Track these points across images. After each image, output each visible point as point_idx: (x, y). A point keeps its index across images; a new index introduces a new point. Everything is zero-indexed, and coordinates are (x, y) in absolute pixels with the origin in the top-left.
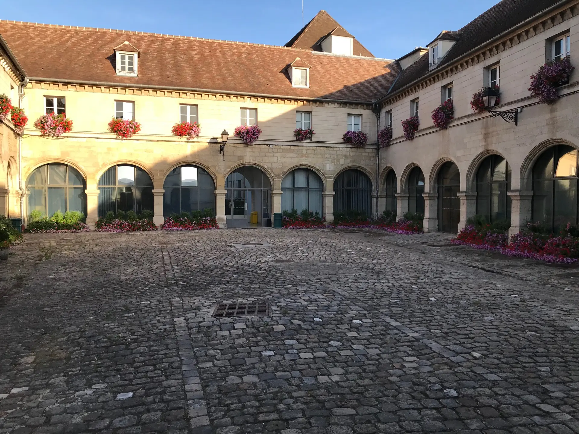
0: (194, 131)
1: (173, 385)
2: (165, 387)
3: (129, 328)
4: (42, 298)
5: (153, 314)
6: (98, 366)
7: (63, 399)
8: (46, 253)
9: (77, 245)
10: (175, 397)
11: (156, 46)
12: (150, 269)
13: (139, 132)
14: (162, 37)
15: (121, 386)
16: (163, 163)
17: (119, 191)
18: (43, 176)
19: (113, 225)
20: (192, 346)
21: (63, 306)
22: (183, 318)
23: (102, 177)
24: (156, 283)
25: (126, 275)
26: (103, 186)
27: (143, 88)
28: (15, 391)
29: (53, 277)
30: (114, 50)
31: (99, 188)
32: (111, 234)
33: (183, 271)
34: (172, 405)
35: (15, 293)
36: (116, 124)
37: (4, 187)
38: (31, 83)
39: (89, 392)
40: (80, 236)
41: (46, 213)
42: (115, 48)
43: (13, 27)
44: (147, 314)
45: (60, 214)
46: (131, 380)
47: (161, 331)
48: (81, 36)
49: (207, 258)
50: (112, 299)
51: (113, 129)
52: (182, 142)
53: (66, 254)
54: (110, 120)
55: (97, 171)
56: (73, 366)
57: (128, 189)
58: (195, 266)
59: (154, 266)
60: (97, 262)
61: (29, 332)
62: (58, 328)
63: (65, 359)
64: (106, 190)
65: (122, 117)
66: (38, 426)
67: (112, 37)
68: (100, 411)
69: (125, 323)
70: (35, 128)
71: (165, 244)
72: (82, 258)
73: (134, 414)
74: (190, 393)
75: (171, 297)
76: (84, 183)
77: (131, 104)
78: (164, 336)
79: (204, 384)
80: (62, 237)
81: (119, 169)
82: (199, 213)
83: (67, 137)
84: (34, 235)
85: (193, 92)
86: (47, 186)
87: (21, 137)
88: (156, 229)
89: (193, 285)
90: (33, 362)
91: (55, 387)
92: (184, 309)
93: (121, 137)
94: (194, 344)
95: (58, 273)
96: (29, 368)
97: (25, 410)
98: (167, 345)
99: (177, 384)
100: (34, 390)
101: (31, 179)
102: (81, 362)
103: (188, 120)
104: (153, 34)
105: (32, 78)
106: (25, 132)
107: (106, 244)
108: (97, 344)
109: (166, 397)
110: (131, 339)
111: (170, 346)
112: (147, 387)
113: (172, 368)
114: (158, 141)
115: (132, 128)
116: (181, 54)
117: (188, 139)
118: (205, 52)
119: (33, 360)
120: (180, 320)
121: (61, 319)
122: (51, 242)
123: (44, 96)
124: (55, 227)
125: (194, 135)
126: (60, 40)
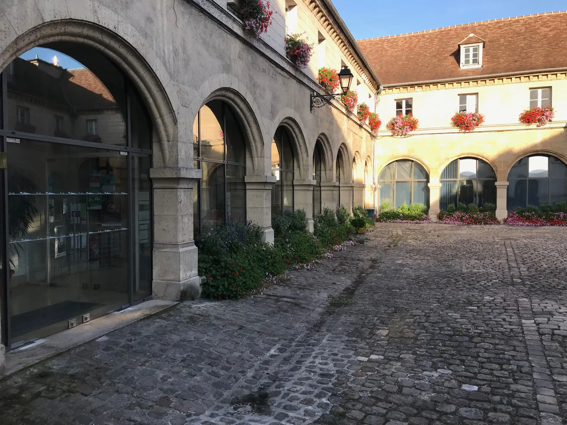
0: (547, 117)
1: (522, 390)
2: (513, 391)
3: (472, 321)
4: (392, 280)
5: (498, 311)
6: (443, 352)
7: (413, 374)
8: (394, 241)
9: (421, 235)
10: (526, 405)
11: (503, 31)
12: (493, 264)
13: (482, 124)
14: (510, 21)
15: (466, 377)
16: (508, 154)
17: (461, 184)
18: (392, 173)
19: (454, 217)
20: (544, 354)
21: (410, 290)
22: (533, 321)
23: (444, 170)
24: (499, 279)
25: (468, 268)
26: (445, 180)
27: (488, 78)
28: (373, 357)
29: (400, 262)
30: (459, 45)
31: (441, 182)
32: (452, 227)
33: (531, 270)
34: (521, 411)
35: (371, 273)
36: (459, 118)
37: (362, 183)
38: (385, 90)
39: (436, 375)
40: (423, 226)
41: (394, 205)
42: (459, 43)
43: (371, 43)
44: (490, 311)
45: (406, 206)
46: (475, 374)
47: (507, 330)
48: (428, 39)
49: (561, 259)
50: (454, 290)
51: (456, 123)
52: (531, 129)
53: (411, 242)
54: (453, 115)
55: (440, 165)
56: (420, 347)
57: (469, 182)
58: (545, 266)
59: (497, 262)
60: (439, 253)
61: (383, 309)
62: (406, 309)
63: (412, 338)
64: (448, 183)
65: (465, 110)
66: (391, 393)
67: (457, 33)
68: (446, 396)
69: (468, 315)
70: (386, 129)
71: (509, 239)
72: (425, 248)
73: (480, 409)
74: (543, 404)
75: (517, 297)
76: (427, 176)
77: (474, 96)
78: (511, 337)
79: (561, 399)
80: (407, 227)
81: (461, 162)
82: (549, 207)
83: (413, 135)
84: (383, 224)
85: (546, 73)
86: (395, 181)
87: (376, 138)
88: (498, 223)
89: (544, 287)
90: (387, 335)
91: (405, 362)
92: (533, 312)
93: (463, 131)
94: (546, 353)
95: (404, 259)
96: (383, 340)
97: (381, 376)
98: (515, 347)
99: (527, 391)
100: (388, 360)
101: (383, 175)
102: (427, 345)
103: (539, 105)
104: (499, 20)
105: (386, 85)
106: (379, 134)
107: (448, 236)
108: (441, 331)
109: (514, 401)
110: (475, 333)
111: (517, 348)
112: (492, 386)
113: (521, 372)
114: (502, 131)
115: (475, 120)
116: (532, 34)
117: (537, 126)
118: (561, 26)
119: (387, 333)
120: (528, 323)
121: (408, 302)
122: (398, 231)
123: (395, 100)
124: (401, 217)
125: (547, 121)
126: (409, 46)
